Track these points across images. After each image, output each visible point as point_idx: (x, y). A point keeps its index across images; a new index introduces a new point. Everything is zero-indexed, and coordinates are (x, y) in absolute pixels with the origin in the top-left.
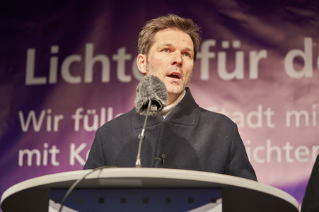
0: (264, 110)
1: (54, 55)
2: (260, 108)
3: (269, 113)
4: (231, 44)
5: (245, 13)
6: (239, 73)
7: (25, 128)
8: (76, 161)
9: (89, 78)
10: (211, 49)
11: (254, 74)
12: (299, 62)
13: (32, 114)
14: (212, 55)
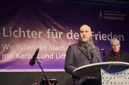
0: (63, 46)
1: (11, 30)
2: (62, 45)
3: (64, 47)
4: (54, 30)
5: (57, 23)
6: (57, 37)
7: (4, 49)
8: (18, 57)
9: (20, 36)
10: (50, 31)
11: (60, 37)
12: (70, 35)
13: (6, 45)
14: (50, 32)
